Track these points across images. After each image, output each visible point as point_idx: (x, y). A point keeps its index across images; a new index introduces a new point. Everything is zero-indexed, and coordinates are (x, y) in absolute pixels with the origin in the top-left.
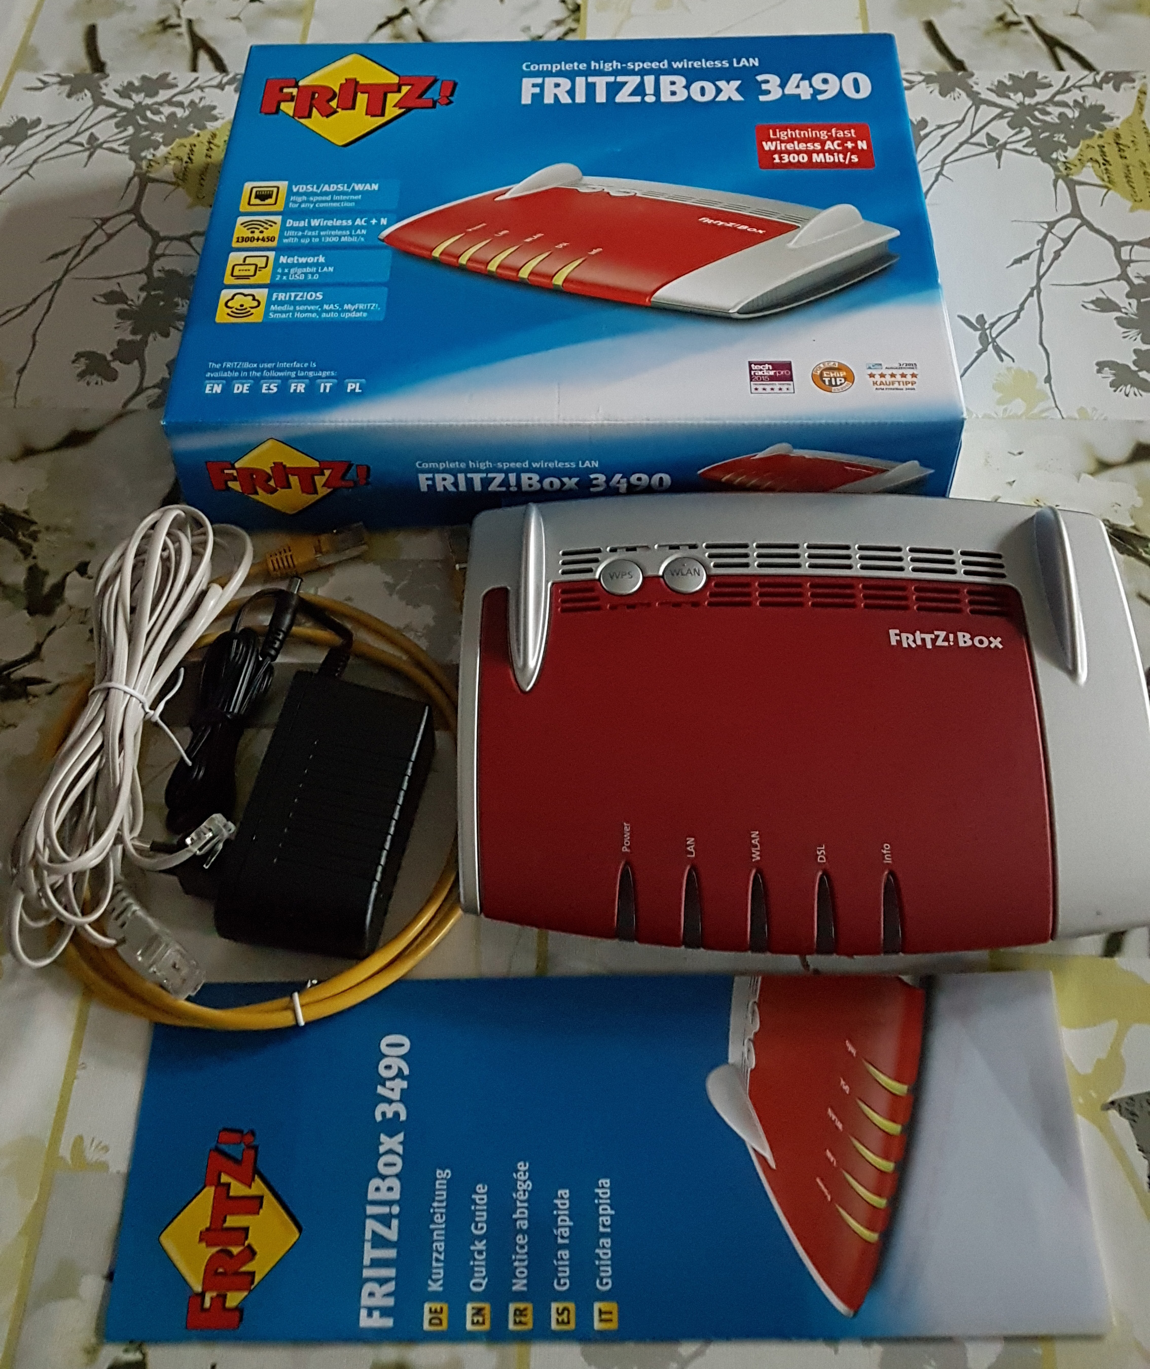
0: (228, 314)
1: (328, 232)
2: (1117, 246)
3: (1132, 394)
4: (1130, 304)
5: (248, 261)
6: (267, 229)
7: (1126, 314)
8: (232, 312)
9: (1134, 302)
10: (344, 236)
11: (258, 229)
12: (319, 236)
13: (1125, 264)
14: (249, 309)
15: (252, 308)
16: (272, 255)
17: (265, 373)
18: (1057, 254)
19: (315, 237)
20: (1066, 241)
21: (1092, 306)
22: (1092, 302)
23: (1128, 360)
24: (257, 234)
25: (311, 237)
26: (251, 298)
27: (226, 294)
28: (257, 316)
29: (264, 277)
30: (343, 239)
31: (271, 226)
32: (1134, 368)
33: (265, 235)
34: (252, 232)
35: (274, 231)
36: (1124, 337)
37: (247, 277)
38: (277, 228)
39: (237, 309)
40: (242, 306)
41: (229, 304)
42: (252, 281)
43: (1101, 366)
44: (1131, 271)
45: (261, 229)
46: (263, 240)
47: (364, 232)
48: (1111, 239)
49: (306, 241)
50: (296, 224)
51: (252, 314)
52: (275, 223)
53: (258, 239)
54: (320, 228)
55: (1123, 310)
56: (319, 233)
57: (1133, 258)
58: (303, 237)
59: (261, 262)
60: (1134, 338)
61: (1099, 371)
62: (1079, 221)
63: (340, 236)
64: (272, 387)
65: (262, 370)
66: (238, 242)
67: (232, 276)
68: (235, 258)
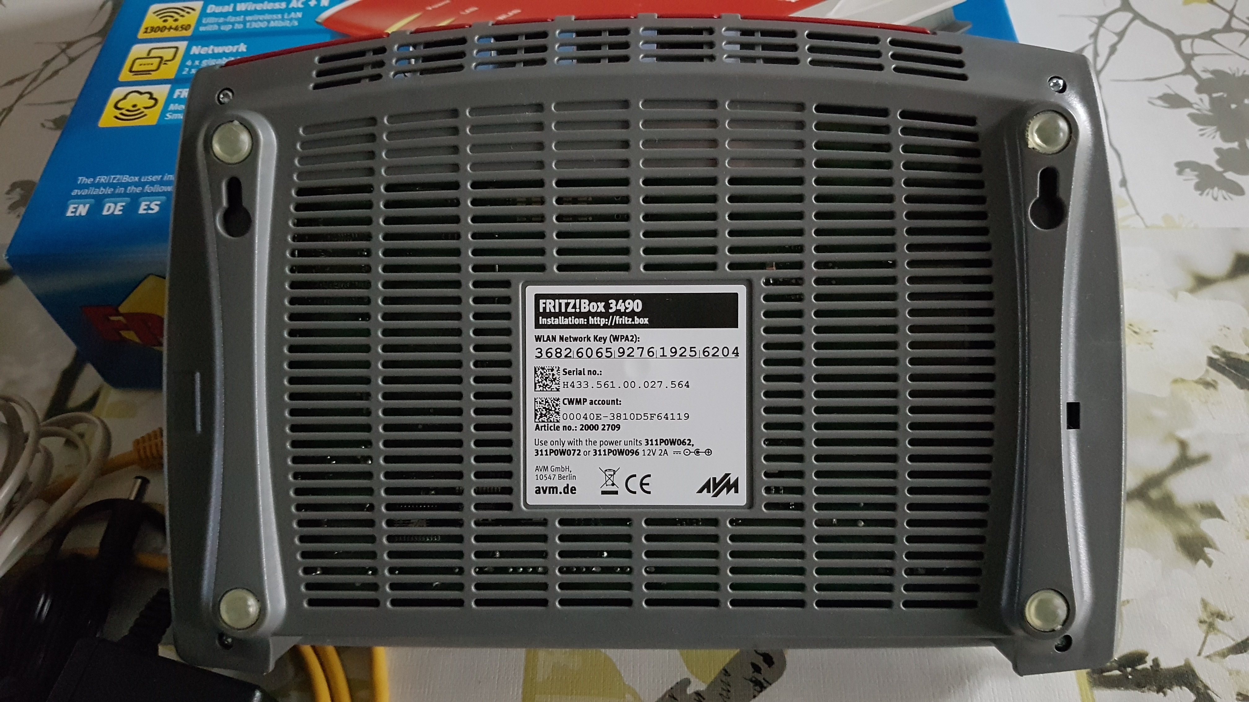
0: (116, 117)
1: (256, 17)
2: (1177, 40)
3: (1220, 198)
4: (1201, 99)
5: (154, 53)
7: (1198, 109)
8: (122, 114)
9: (1205, 97)
10: (275, 20)
11: (172, 17)
12: (244, 22)
13: (1188, 58)
14: (143, 110)
15: (146, 108)
16: (182, 45)
18: (1113, 49)
19: (239, 23)
20: (1121, 34)
21: (1160, 103)
22: (1160, 98)
23: (1210, 160)
25: (233, 24)
26: (148, 96)
27: (118, 93)
28: (151, 118)
29: (170, 71)
30: (272, 24)
31: (188, 13)
32: (1218, 169)
33: (179, 23)
34: (165, 21)
35: (191, 19)
36: (1202, 135)
37: (148, 72)
38: (195, 15)
39: (128, 110)
40: (134, 106)
41: (119, 105)
42: (154, 76)
43: (1182, 167)
44: (1197, 64)
45: (176, 16)
46: (176, 29)
47: (299, 15)
48: (1169, 33)
49: (227, 28)
50: (218, 9)
51: (145, 115)
52: (193, 9)
53: (171, 28)
55: (1195, 106)
57: (1196, 52)
58: (226, 23)
59: (168, 54)
60: (1212, 135)
61: (1180, 173)
62: (1131, 15)
63: (269, 21)
64: (152, 206)
65: (143, 185)
66: (146, 32)
67: (131, 71)
68: (138, 50)
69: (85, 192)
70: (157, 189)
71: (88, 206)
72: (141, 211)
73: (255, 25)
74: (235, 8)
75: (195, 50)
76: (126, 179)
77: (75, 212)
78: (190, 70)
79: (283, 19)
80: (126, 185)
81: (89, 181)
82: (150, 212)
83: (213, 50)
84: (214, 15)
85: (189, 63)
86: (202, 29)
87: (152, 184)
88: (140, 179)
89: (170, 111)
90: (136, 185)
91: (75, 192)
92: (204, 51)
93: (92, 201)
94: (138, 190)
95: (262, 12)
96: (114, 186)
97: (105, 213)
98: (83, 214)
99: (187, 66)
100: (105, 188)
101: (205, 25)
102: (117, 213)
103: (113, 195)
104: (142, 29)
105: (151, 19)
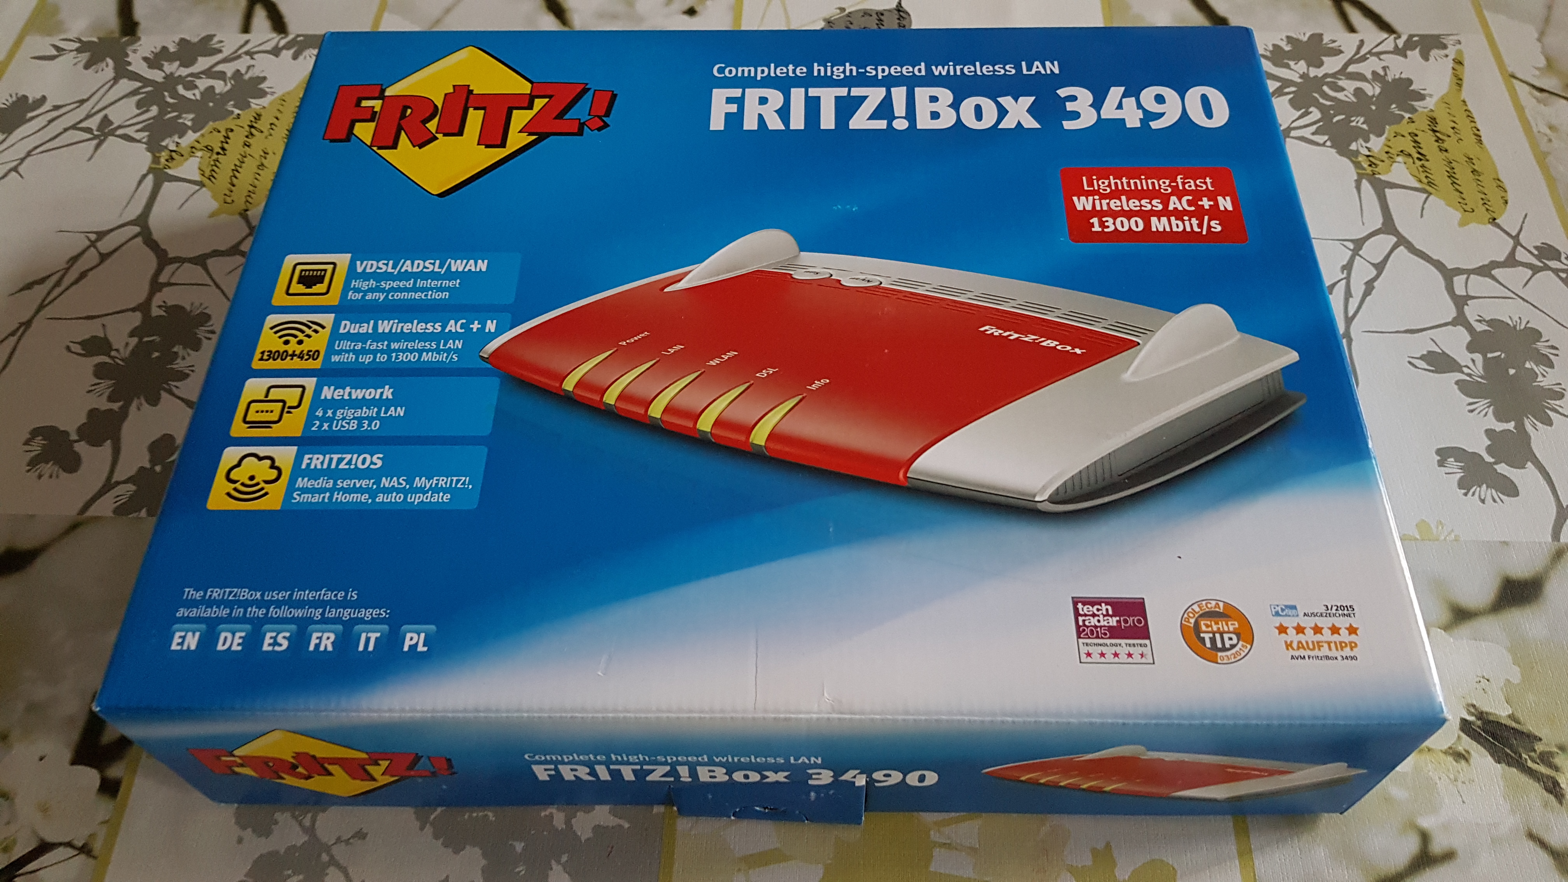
0: (229, 494)
1: (403, 345)
2: (1449, 274)
3: (1489, 500)
4: (1473, 361)
5: (274, 394)
6: (309, 336)
7: (1469, 375)
8: (235, 489)
9: (1478, 357)
10: (428, 351)
11: (295, 336)
12: (389, 351)
13: (1460, 302)
14: (262, 485)
15: (267, 482)
16: (310, 383)
17: (273, 612)
18: (1369, 286)
19: (382, 352)
20: (1380, 267)
21: (1422, 364)
22: (1422, 358)
23: (1479, 445)
24: (293, 347)
25: (374, 352)
26: (268, 462)
27: (231, 454)
28: (274, 500)
29: (294, 424)
30: (425, 357)
31: (316, 331)
32: (1489, 459)
33: (305, 347)
34: (287, 343)
35: (318, 342)
36: (1472, 411)
37: (266, 424)
38: (325, 334)
39: (243, 484)
40: (252, 478)
41: (233, 476)
42: (275, 431)
43: (1444, 454)
44: (1471, 312)
45: (301, 336)
46: (301, 356)
47: (459, 344)
48: (1439, 265)
49: (367, 359)
50: (354, 329)
51: (266, 494)
52: (323, 327)
53: (293, 355)
54: (391, 337)
55: (1466, 370)
56: (388, 346)
57: (1472, 294)
58: (364, 351)
59: (291, 397)
60: (1484, 412)
61: (1441, 464)
62: (1395, 239)
63: (420, 352)
64: (280, 639)
65: (267, 604)
66: (261, 359)
67: (245, 422)
68: (254, 387)
69: (194, 613)
70: (284, 612)
71: (197, 634)
72: (266, 648)
73: (402, 357)
74: (375, 327)
75: (327, 393)
76: (245, 594)
77: (181, 644)
78: (321, 426)
79: (438, 351)
80: (246, 604)
81: (198, 595)
82: (277, 648)
83: (350, 394)
84: (349, 336)
85: (319, 413)
86: (335, 358)
87: (278, 604)
88: (262, 595)
89: (298, 489)
90: (260, 604)
91: (181, 612)
92: (338, 394)
93: (203, 626)
94: (261, 613)
95: (411, 337)
96: (229, 604)
97: (220, 647)
98: (193, 647)
99: (317, 418)
100: (218, 607)
101: (339, 353)
102: (235, 648)
103: (229, 620)
104: (258, 355)
105: (268, 341)
